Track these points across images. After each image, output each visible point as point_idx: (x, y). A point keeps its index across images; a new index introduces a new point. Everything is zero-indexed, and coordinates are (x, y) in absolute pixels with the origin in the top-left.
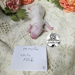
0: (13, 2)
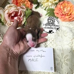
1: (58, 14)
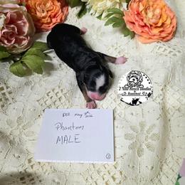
0: (13, 29)
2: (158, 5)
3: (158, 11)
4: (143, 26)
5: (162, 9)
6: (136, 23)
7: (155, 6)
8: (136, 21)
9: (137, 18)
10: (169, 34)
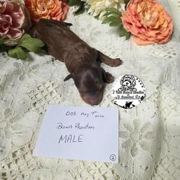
1: (131, 24)
2: (156, 8)
3: (155, 14)
4: (140, 28)
5: (159, 13)
6: (133, 24)
7: (153, 9)
8: (133, 21)
9: (134, 19)
10: (166, 37)
